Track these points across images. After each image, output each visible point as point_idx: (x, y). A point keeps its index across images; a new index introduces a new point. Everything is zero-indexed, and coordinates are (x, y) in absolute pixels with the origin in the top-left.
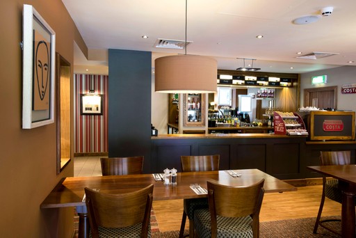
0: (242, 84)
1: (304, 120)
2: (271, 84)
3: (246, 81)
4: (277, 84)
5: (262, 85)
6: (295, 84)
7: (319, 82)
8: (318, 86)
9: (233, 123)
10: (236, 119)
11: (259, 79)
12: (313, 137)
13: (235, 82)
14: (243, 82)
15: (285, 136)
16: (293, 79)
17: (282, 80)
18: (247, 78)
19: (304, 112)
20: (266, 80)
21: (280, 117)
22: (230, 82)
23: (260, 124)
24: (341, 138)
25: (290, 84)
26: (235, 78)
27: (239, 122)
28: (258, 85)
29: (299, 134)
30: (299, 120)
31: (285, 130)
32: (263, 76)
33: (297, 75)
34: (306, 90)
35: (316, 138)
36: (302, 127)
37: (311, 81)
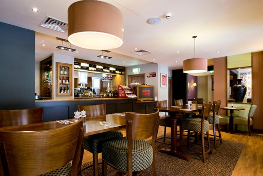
0: (95, 70)
1: (134, 90)
2: (111, 71)
3: (97, 69)
4: (114, 72)
5: (106, 72)
6: (123, 73)
7: (136, 71)
8: (135, 73)
9: (89, 95)
10: (91, 92)
11: (104, 68)
12: (138, 99)
13: (90, 68)
14: (96, 69)
15: (126, 98)
16: (122, 69)
17: (116, 70)
18: (98, 67)
19: (133, 86)
20: (108, 69)
21: (122, 88)
22: (87, 68)
23: (105, 95)
24: (149, 99)
25: (120, 73)
26: (90, 66)
27: (93, 94)
28: (104, 72)
29: (133, 97)
30: (131, 90)
31: (125, 95)
32: (106, 66)
33: (124, 67)
34: (129, 76)
35: (140, 99)
36: (133, 93)
37: (132, 71)
